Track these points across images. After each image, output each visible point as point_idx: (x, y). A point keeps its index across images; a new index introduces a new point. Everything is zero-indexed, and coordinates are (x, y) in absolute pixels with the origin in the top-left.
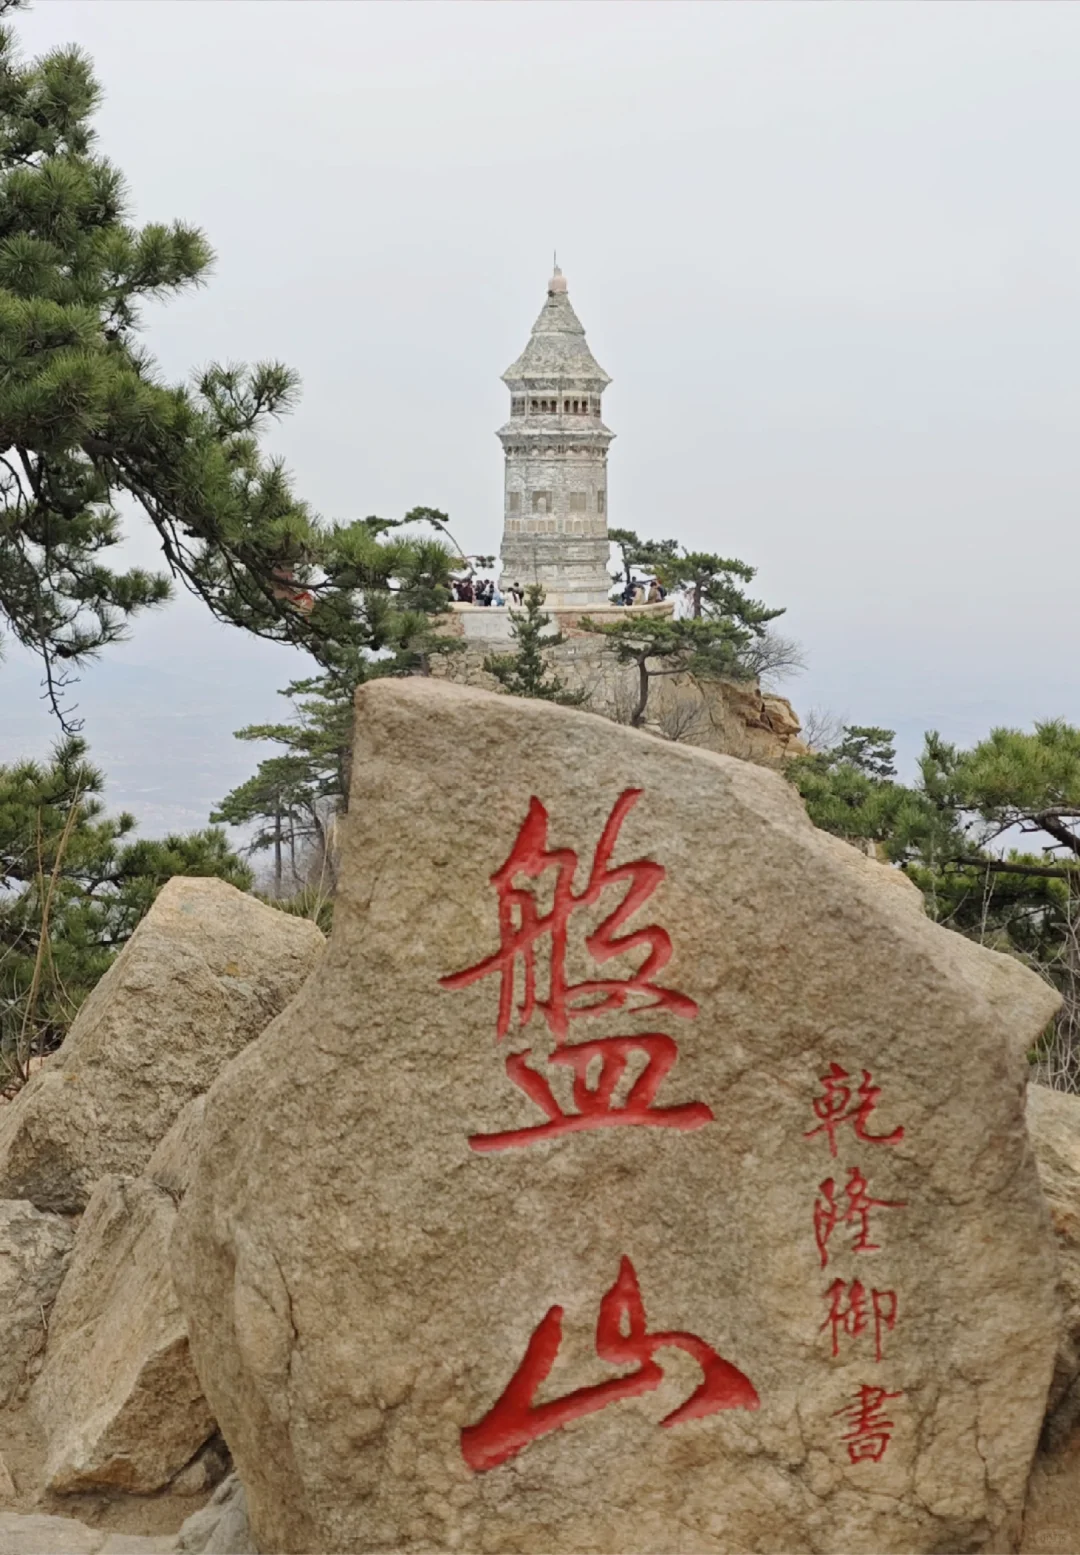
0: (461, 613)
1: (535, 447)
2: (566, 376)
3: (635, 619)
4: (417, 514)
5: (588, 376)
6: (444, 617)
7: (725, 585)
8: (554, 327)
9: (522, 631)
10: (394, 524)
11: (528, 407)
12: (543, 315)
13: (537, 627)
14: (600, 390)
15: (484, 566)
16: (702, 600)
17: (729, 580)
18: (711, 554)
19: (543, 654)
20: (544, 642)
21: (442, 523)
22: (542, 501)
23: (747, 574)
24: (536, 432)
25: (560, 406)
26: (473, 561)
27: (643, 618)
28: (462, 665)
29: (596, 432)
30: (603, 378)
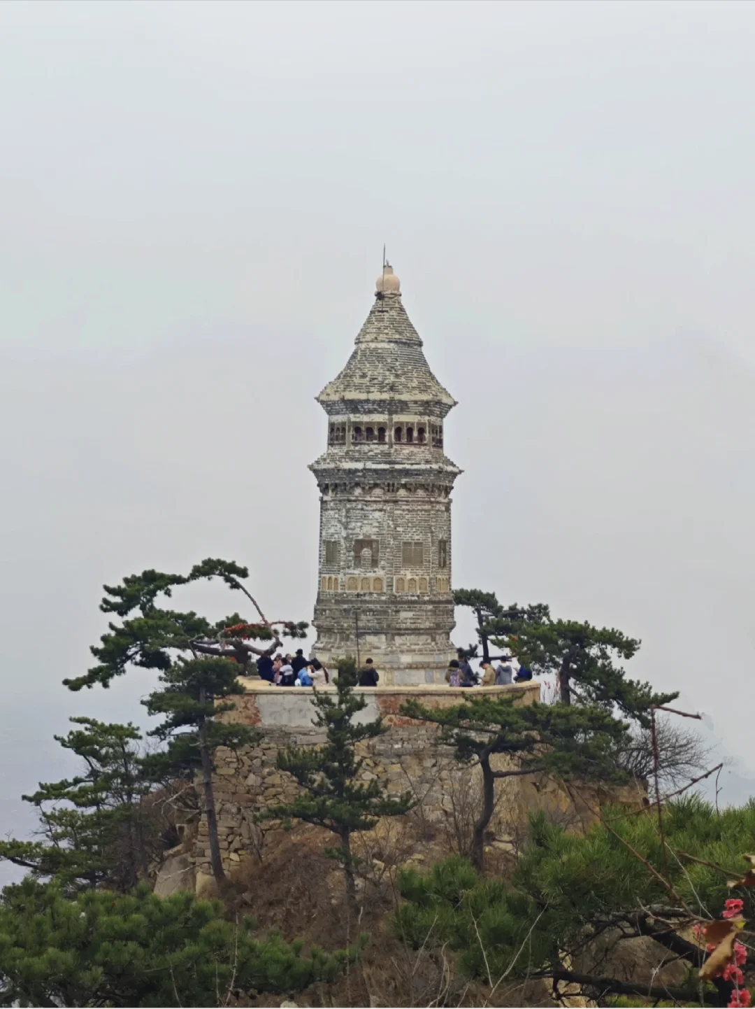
0: (255, 694)
1: (357, 484)
2: (397, 397)
3: (475, 703)
4: (208, 569)
5: (425, 397)
6: (235, 699)
7: (600, 662)
8: (381, 337)
9: (329, 718)
10: (178, 580)
11: (350, 435)
12: (369, 321)
13: (350, 712)
14: (442, 416)
15: (294, 635)
16: (571, 681)
17: (604, 656)
18: (582, 622)
19: (360, 748)
20: (359, 733)
21: (239, 580)
22: (366, 552)
23: (628, 648)
24: (360, 466)
25: (390, 434)
26: (280, 628)
27: (487, 701)
28: (257, 762)
29: (435, 466)
30: (445, 400)
